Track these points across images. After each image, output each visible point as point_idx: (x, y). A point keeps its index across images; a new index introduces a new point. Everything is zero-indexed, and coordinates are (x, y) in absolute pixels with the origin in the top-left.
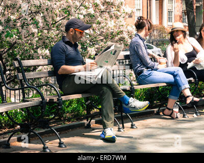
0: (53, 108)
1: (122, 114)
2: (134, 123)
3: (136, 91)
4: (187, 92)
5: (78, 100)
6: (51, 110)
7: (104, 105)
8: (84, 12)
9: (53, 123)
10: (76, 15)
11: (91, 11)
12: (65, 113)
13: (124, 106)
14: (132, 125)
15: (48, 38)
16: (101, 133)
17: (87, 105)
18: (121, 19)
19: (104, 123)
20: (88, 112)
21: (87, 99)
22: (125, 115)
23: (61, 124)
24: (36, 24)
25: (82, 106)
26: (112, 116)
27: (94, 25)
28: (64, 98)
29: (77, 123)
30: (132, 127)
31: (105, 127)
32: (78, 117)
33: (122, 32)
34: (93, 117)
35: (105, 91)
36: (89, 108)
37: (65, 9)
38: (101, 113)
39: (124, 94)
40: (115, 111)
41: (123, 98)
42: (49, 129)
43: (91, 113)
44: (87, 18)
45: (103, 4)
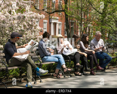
0: (4, 73)
1: (35, 76)
2: (41, 80)
4: (64, 66)
6: (3, 74)
7: (28, 71)
8: (19, 29)
9: (4, 80)
10: (16, 30)
11: (22, 28)
12: (10, 75)
13: (37, 72)
14: (41, 81)
15: (2, 40)
16: (26, 84)
20: (21, 75)
21: (20, 69)
23: (8, 81)
25: (18, 72)
26: (31, 77)
27: (24, 35)
28: (9, 68)
31: (28, 82)
33: (36, 38)
34: (23, 77)
36: (21, 73)
37: (10, 27)
39: (37, 67)
40: (33, 75)
42: (2, 83)
43: (22, 75)
44: (21, 32)
45: (28, 26)
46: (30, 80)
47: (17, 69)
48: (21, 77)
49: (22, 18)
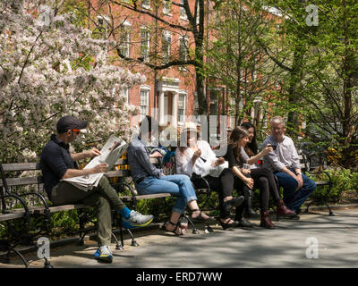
0: (39, 221)
1: (121, 229)
2: (135, 239)
3: (138, 201)
4: (194, 205)
5: (70, 211)
6: (37, 223)
8: (79, 108)
10: (70, 111)
11: (88, 107)
12: (53, 227)
13: (124, 219)
14: (133, 242)
15: (35, 137)
17: (81, 218)
18: (122, 118)
19: (99, 239)
20: (82, 227)
21: (80, 211)
22: (124, 230)
24: (21, 121)
25: (74, 218)
26: (109, 231)
27: (91, 124)
28: (52, 209)
29: (68, 238)
30: (133, 244)
31: (100, 244)
32: (69, 232)
33: (123, 132)
34: (87, 232)
35: (102, 201)
36: (83, 221)
37: (57, 104)
38: (96, 228)
39: (124, 206)
40: (113, 225)
43: (85, 227)
44: (83, 116)
45: (103, 100)
46: (106, 240)
48: (83, 231)
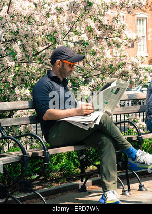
0: (37, 165)
1: (127, 172)
2: (143, 183)
3: (144, 140)
5: (69, 155)
6: (34, 168)
8: (75, 38)
9: (37, 185)
10: (65, 43)
11: (84, 37)
12: (51, 171)
14: (140, 186)
15: (28, 73)
16: (100, 197)
17: (81, 161)
18: (123, 47)
20: (83, 171)
21: (80, 153)
23: (47, 186)
24: (13, 55)
25: (74, 162)
26: (115, 174)
27: (88, 56)
29: (68, 184)
30: (141, 188)
31: (105, 189)
32: (69, 177)
33: (124, 64)
34: (88, 176)
35: (105, 141)
36: (84, 164)
37: (50, 35)
39: (130, 146)
40: (118, 168)
41: (129, 150)
42: (33, 193)
43: (86, 171)
44: (79, 47)
45: (99, 29)
46: (111, 184)
47: (70, 153)
48: (84, 176)
49: (82, 6)
